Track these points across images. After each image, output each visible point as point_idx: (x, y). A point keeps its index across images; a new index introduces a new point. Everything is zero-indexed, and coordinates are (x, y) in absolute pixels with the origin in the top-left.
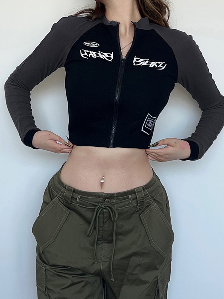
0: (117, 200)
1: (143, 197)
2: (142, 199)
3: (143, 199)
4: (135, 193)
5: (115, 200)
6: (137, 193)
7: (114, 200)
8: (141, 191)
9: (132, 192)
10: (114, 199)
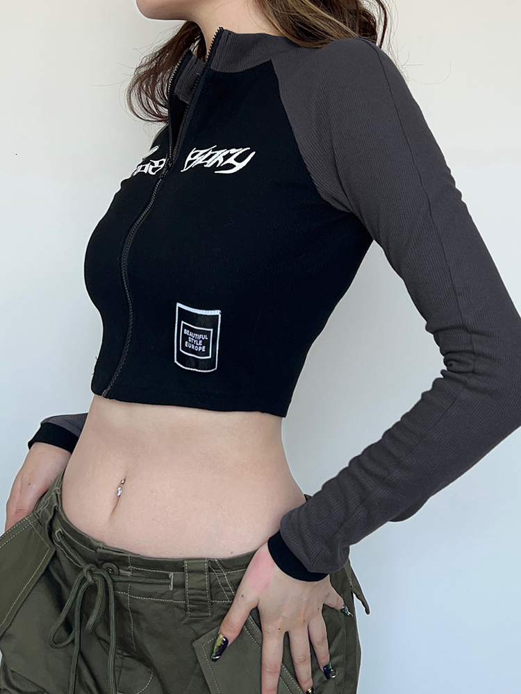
0: (135, 574)
1: (206, 590)
2: (200, 594)
3: (205, 595)
4: (183, 571)
5: (130, 571)
6: (189, 572)
7: (127, 571)
8: (202, 572)
9: (176, 565)
10: (127, 568)
